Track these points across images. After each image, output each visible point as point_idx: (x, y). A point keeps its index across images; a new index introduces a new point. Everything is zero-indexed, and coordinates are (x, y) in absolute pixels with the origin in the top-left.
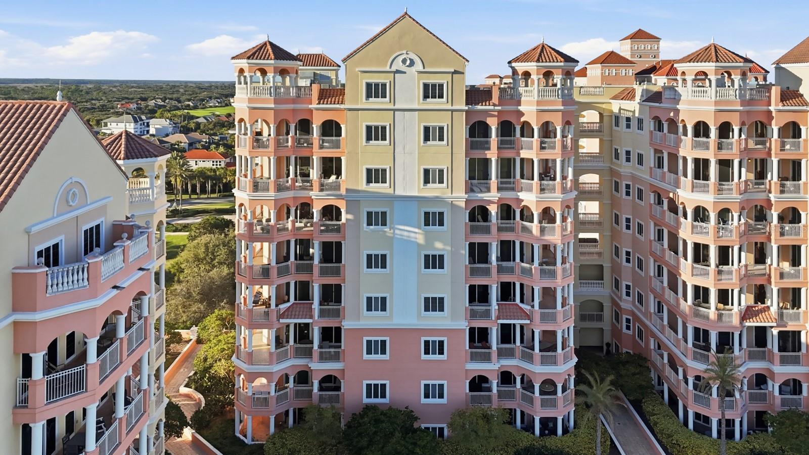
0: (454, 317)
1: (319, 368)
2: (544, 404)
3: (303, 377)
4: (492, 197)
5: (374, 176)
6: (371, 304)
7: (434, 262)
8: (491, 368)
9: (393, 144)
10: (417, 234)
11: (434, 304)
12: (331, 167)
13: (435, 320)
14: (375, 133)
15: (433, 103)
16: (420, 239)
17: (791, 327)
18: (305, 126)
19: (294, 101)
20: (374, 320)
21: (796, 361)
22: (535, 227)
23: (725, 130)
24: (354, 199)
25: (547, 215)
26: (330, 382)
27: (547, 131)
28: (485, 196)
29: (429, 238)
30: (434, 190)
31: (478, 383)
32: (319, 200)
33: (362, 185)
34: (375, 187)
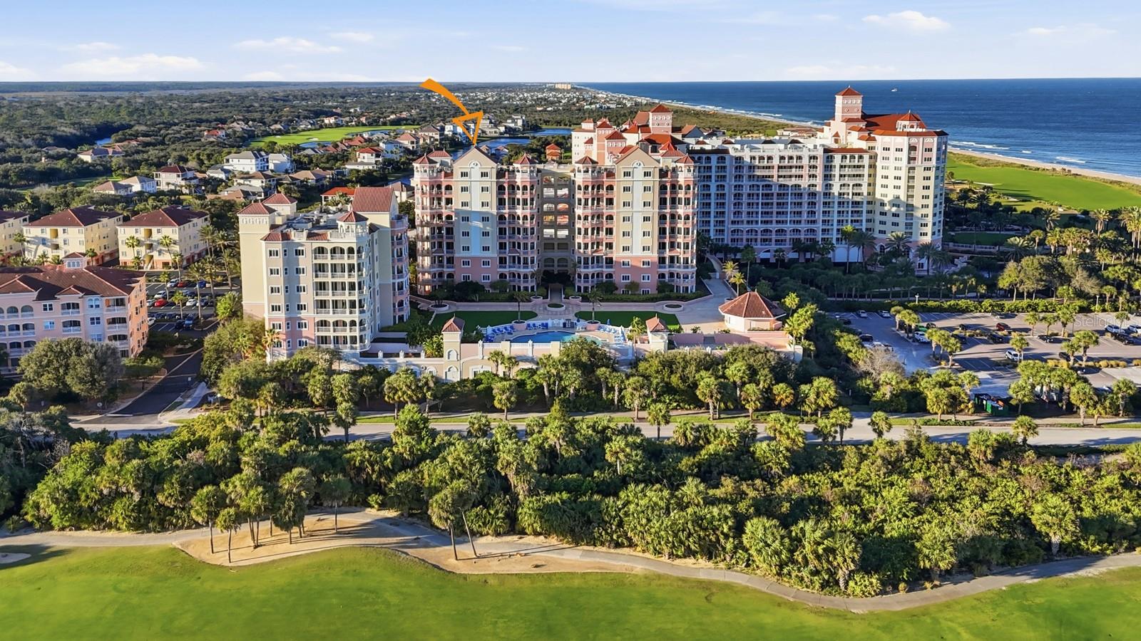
0: (493, 253)
1: (446, 270)
2: (524, 282)
3: (441, 275)
4: (506, 211)
5: (464, 204)
6: (464, 249)
7: (486, 234)
8: (506, 271)
9: (471, 193)
10: (480, 224)
11: (486, 249)
12: (449, 201)
13: (486, 254)
14: (464, 189)
15: (484, 178)
16: (482, 226)
17: (609, 256)
18: (439, 187)
19: (435, 178)
20: (465, 254)
21: (612, 267)
22: (521, 222)
23: (586, 187)
24: (457, 212)
25: (525, 218)
26: (450, 276)
27: (525, 188)
28: (504, 211)
29: (484, 226)
30: (485, 209)
31: (502, 276)
32: (445, 212)
33: (460, 207)
34: (464, 208)
